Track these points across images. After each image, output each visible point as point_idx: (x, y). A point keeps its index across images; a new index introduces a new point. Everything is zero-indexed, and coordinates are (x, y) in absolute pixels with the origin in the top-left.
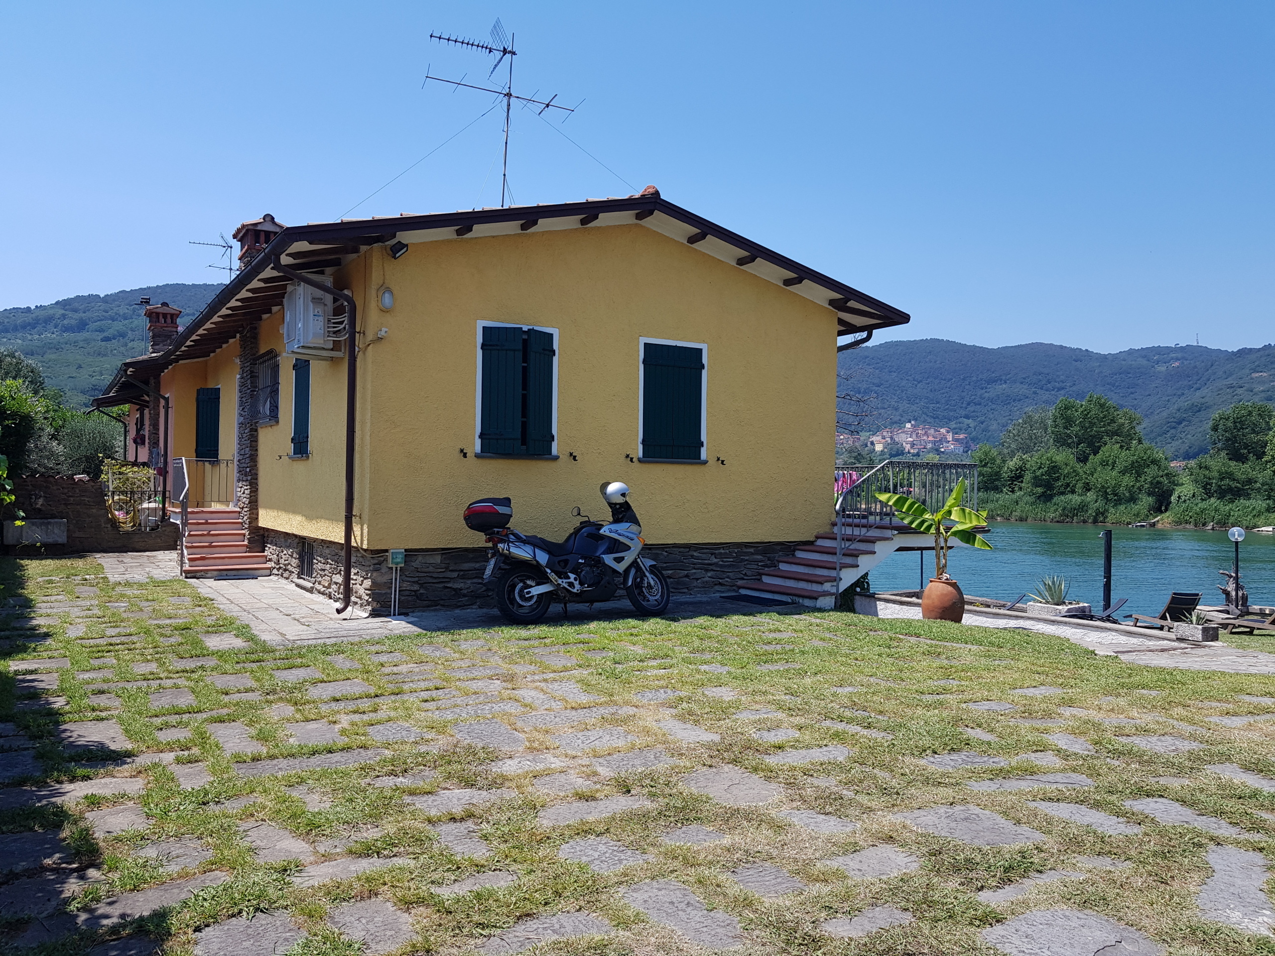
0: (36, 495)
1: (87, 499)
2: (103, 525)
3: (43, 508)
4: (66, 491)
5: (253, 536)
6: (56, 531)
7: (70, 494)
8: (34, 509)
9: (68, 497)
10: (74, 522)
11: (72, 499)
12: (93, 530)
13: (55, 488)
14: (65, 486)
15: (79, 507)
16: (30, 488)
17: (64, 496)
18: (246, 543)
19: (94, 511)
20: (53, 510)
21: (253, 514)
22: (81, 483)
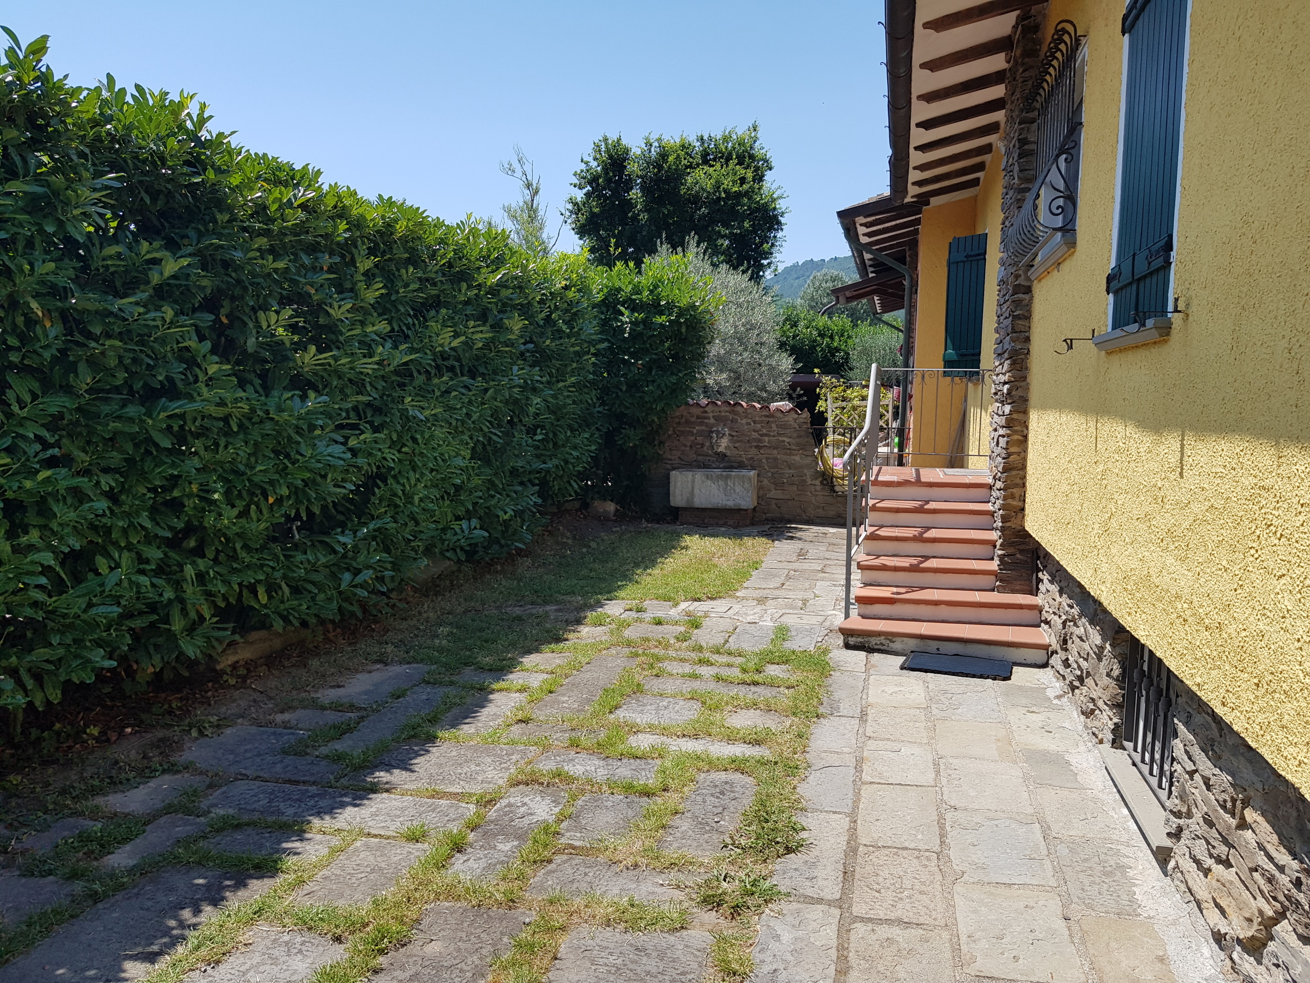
0: (718, 432)
1: (787, 440)
2: (809, 482)
3: (728, 453)
4: (759, 426)
5: (1012, 550)
6: (738, 489)
7: (765, 431)
8: (717, 454)
9: (762, 435)
10: (770, 474)
11: (766, 439)
12: (795, 488)
13: (744, 421)
14: (757, 419)
15: (775, 452)
16: (712, 421)
17: (755, 435)
18: (994, 565)
19: (797, 458)
20: (740, 456)
21: (1013, 497)
22: (779, 415)
